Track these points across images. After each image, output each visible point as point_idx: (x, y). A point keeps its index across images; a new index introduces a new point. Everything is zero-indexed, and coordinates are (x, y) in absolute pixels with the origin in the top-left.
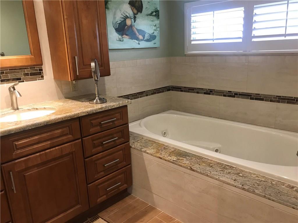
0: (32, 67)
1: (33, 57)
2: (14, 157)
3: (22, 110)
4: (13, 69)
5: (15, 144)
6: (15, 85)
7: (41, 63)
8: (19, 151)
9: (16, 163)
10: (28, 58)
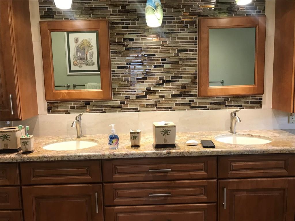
0: (253, 96)
1: (256, 86)
2: (229, 176)
3: (239, 135)
4: (237, 97)
5: (232, 165)
6: (237, 111)
7: (263, 93)
8: (234, 172)
9: (229, 182)
10: (251, 87)
